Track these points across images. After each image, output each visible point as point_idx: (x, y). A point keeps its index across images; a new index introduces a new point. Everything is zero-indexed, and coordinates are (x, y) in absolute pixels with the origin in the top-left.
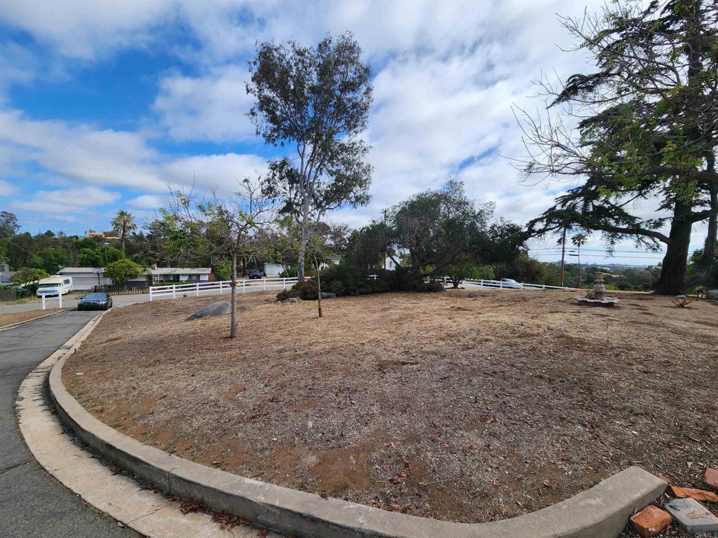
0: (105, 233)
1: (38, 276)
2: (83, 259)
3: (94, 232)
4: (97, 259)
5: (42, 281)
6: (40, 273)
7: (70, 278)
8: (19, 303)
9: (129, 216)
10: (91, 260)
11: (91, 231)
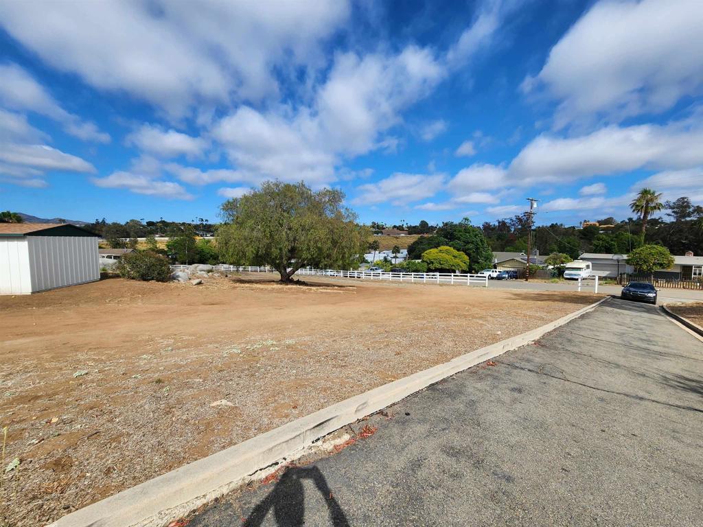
0: (598, 222)
1: (564, 260)
2: (598, 246)
3: (588, 221)
4: (612, 245)
5: (568, 265)
6: (566, 258)
7: (590, 263)
8: (552, 282)
9: (654, 193)
10: (605, 247)
11: (585, 221)
